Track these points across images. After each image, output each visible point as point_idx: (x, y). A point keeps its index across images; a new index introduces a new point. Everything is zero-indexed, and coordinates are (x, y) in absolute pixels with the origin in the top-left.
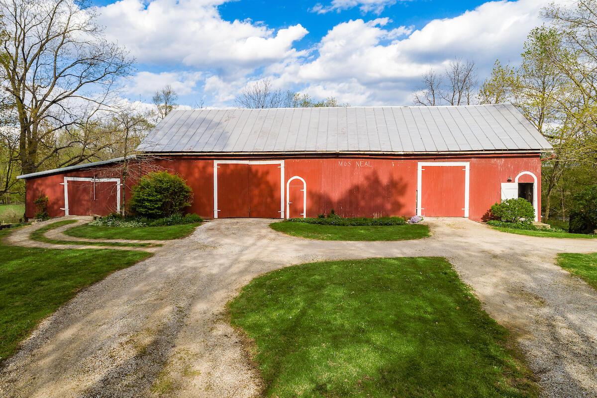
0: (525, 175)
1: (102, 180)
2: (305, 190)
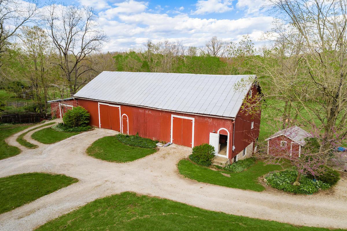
0: (223, 130)
1: (68, 106)
2: (128, 121)
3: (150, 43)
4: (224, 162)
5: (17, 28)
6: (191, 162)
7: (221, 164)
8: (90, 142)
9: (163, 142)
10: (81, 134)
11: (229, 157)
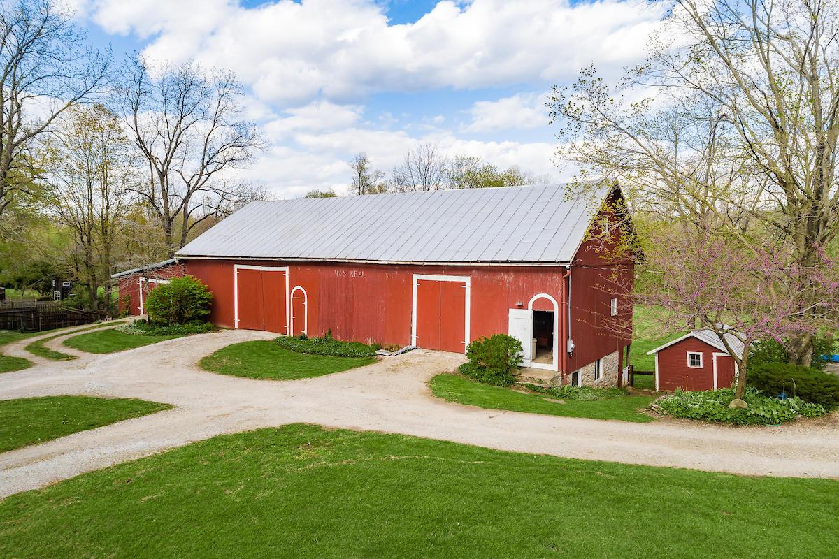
0: (542, 299)
1: (161, 282)
2: (306, 303)
3: (365, 161)
4: (547, 378)
5: (53, 117)
6: (463, 377)
7: (541, 381)
8: (208, 349)
9: (391, 348)
10: (188, 338)
11: (561, 366)
